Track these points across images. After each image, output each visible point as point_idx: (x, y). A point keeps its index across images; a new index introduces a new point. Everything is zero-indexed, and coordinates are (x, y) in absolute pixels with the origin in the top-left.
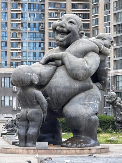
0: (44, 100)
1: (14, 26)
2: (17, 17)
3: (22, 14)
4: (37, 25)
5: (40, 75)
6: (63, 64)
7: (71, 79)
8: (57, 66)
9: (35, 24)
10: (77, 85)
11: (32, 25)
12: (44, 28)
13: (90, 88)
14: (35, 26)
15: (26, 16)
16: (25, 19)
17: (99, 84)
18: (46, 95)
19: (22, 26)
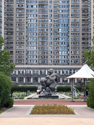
0: (45, 85)
1: (55, 44)
2: (56, 40)
3: (59, 38)
4: (66, 43)
5: (45, 80)
6: (49, 78)
7: (50, 81)
8: (48, 79)
9: (65, 43)
10: (51, 82)
11: (63, 43)
12: (69, 44)
13: (54, 82)
14: (65, 44)
15: (60, 39)
16: (60, 41)
17: (56, 82)
18: (46, 84)
19: (59, 44)
